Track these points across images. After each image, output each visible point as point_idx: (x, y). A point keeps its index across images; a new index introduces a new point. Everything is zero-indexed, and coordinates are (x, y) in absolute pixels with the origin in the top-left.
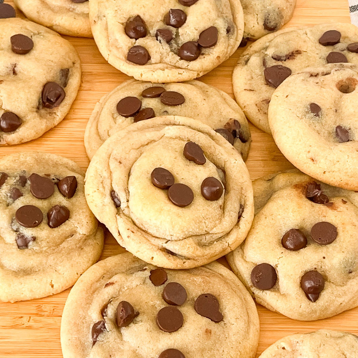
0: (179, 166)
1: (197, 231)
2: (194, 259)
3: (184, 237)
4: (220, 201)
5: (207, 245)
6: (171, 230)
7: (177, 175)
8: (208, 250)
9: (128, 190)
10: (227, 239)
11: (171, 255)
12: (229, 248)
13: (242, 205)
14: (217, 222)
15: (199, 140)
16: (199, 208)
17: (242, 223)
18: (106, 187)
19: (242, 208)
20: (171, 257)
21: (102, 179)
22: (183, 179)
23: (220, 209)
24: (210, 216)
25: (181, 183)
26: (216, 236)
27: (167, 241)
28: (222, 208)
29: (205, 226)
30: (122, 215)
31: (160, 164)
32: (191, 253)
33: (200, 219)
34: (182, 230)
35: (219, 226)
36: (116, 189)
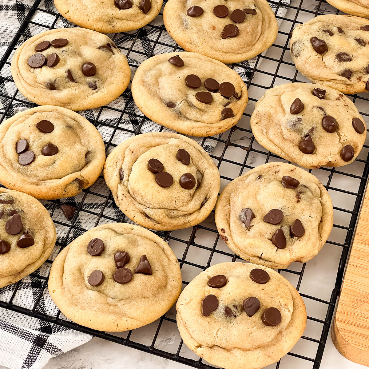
0: (170, 162)
1: (169, 206)
2: (162, 224)
3: (159, 207)
4: (192, 191)
5: (174, 217)
6: (151, 200)
7: (166, 167)
8: (173, 221)
9: (131, 170)
10: (189, 217)
11: (147, 218)
12: (189, 223)
13: (207, 198)
14: (185, 204)
15: (191, 151)
16: (174, 191)
17: (203, 209)
18: (118, 165)
19: (206, 199)
20: (147, 219)
21: (117, 160)
22: (170, 170)
23: (189, 196)
24: (180, 198)
25: (168, 172)
26: (181, 213)
27: (146, 207)
28: (191, 195)
29: (175, 204)
30: (122, 185)
31: (157, 158)
32: (160, 219)
33: (173, 199)
34: (158, 202)
35: (185, 206)
36: (124, 167)
